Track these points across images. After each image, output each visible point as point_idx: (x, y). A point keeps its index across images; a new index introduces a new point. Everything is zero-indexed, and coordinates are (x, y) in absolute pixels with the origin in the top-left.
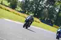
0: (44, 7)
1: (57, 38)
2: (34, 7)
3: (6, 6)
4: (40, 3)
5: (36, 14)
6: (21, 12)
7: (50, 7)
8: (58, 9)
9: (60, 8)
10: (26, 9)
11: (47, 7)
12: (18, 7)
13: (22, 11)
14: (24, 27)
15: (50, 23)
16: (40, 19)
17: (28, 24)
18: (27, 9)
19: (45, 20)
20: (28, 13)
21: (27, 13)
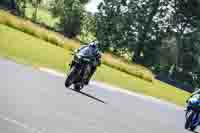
0: (165, 31)
2: (133, 31)
3: (48, 28)
4: (155, 17)
5: (142, 54)
7: (185, 32)
10: (110, 37)
12: (84, 31)
14: (67, 85)
15: (185, 83)
16: (153, 68)
17: (82, 74)
18: (113, 36)
20: (115, 51)
21: (112, 49)
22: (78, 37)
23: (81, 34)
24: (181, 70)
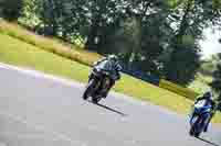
0: (124, 11)
1: (191, 133)
2: (86, 12)
5: (96, 40)
6: (40, 33)
7: (147, 13)
8: (177, 18)
9: (184, 17)
11: (136, 11)
12: (28, 14)
13: (42, 26)
15: (149, 73)
18: (61, 19)
19: (131, 60)
21: (61, 34)
22: (20, 20)
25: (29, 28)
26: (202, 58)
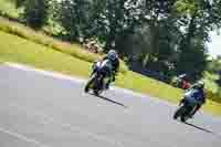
0: (137, 18)
2: (104, 19)
4: (126, 4)
5: (114, 44)
7: (159, 19)
8: (186, 23)
12: (50, 21)
13: (64, 33)
19: (145, 61)
20: (84, 41)
21: (81, 40)
23: (47, 24)
24: (156, 59)
25: (53, 36)
26: (209, 58)
